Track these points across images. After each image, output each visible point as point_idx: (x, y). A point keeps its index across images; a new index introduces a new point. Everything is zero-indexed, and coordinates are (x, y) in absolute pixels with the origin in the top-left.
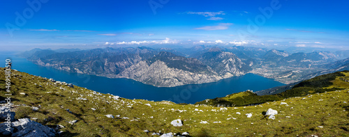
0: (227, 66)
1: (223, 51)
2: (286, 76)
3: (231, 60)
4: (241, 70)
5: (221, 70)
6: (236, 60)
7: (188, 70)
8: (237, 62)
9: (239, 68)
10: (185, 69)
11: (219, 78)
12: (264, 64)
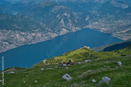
0: (62, 21)
1: (56, 4)
2: (124, 31)
3: (66, 14)
4: (76, 25)
5: (55, 27)
6: (72, 15)
7: (18, 30)
8: (72, 17)
9: (75, 23)
10: (14, 29)
11: (54, 35)
12: (101, 18)
